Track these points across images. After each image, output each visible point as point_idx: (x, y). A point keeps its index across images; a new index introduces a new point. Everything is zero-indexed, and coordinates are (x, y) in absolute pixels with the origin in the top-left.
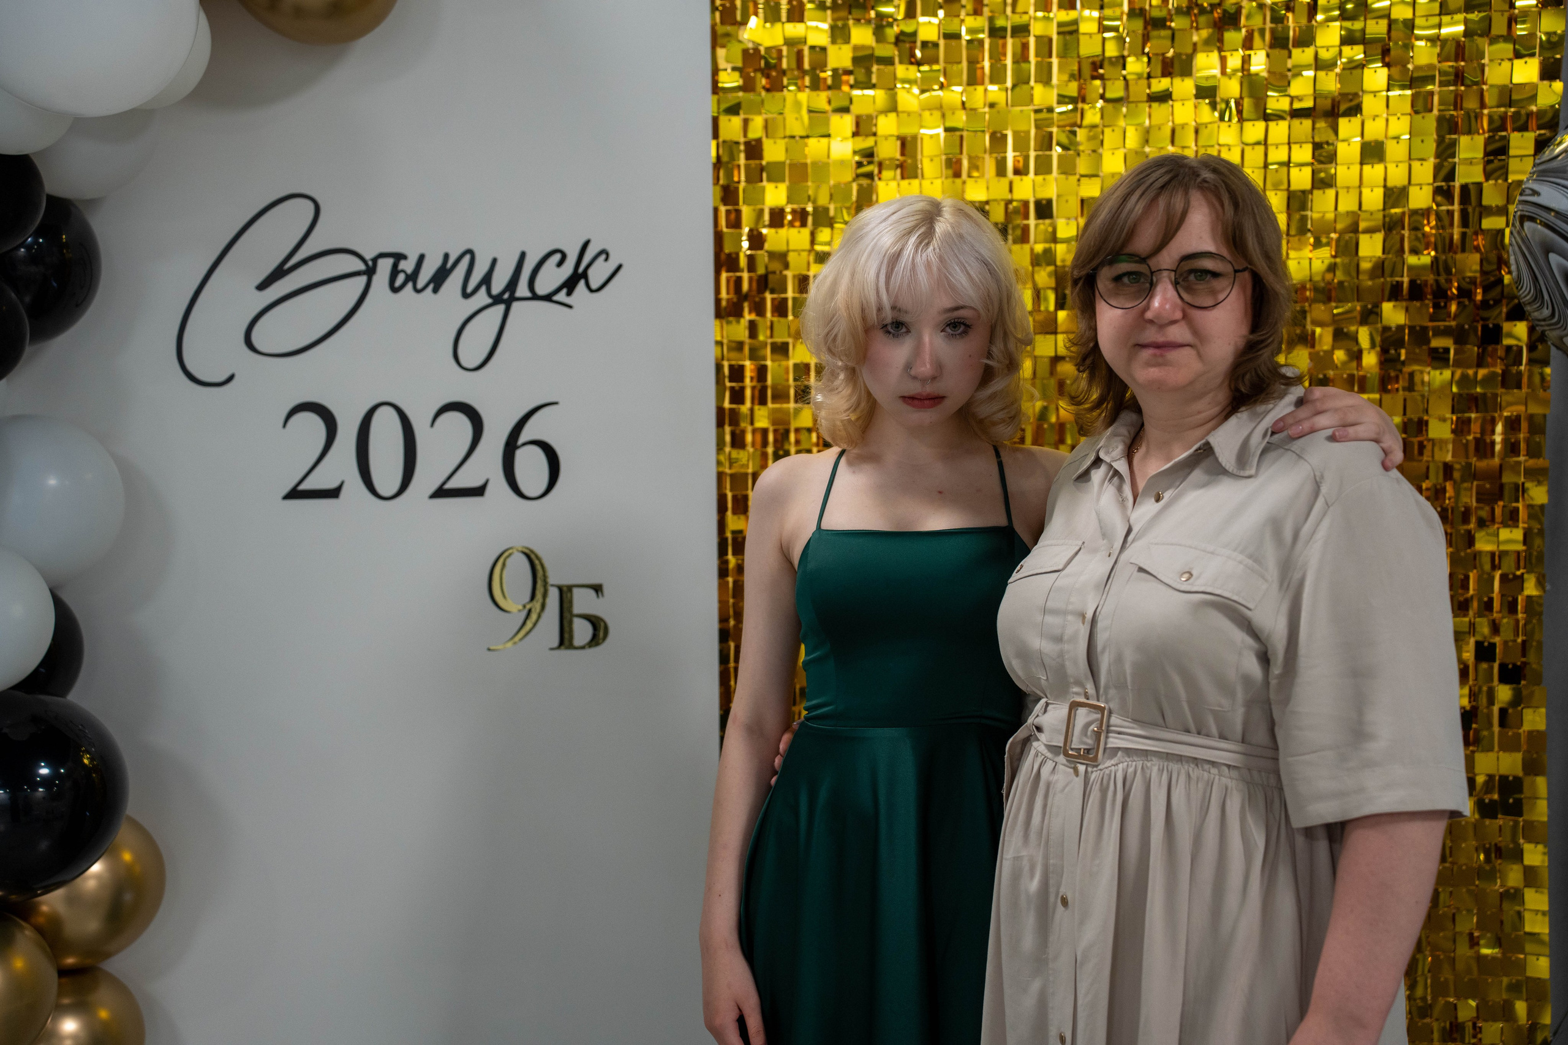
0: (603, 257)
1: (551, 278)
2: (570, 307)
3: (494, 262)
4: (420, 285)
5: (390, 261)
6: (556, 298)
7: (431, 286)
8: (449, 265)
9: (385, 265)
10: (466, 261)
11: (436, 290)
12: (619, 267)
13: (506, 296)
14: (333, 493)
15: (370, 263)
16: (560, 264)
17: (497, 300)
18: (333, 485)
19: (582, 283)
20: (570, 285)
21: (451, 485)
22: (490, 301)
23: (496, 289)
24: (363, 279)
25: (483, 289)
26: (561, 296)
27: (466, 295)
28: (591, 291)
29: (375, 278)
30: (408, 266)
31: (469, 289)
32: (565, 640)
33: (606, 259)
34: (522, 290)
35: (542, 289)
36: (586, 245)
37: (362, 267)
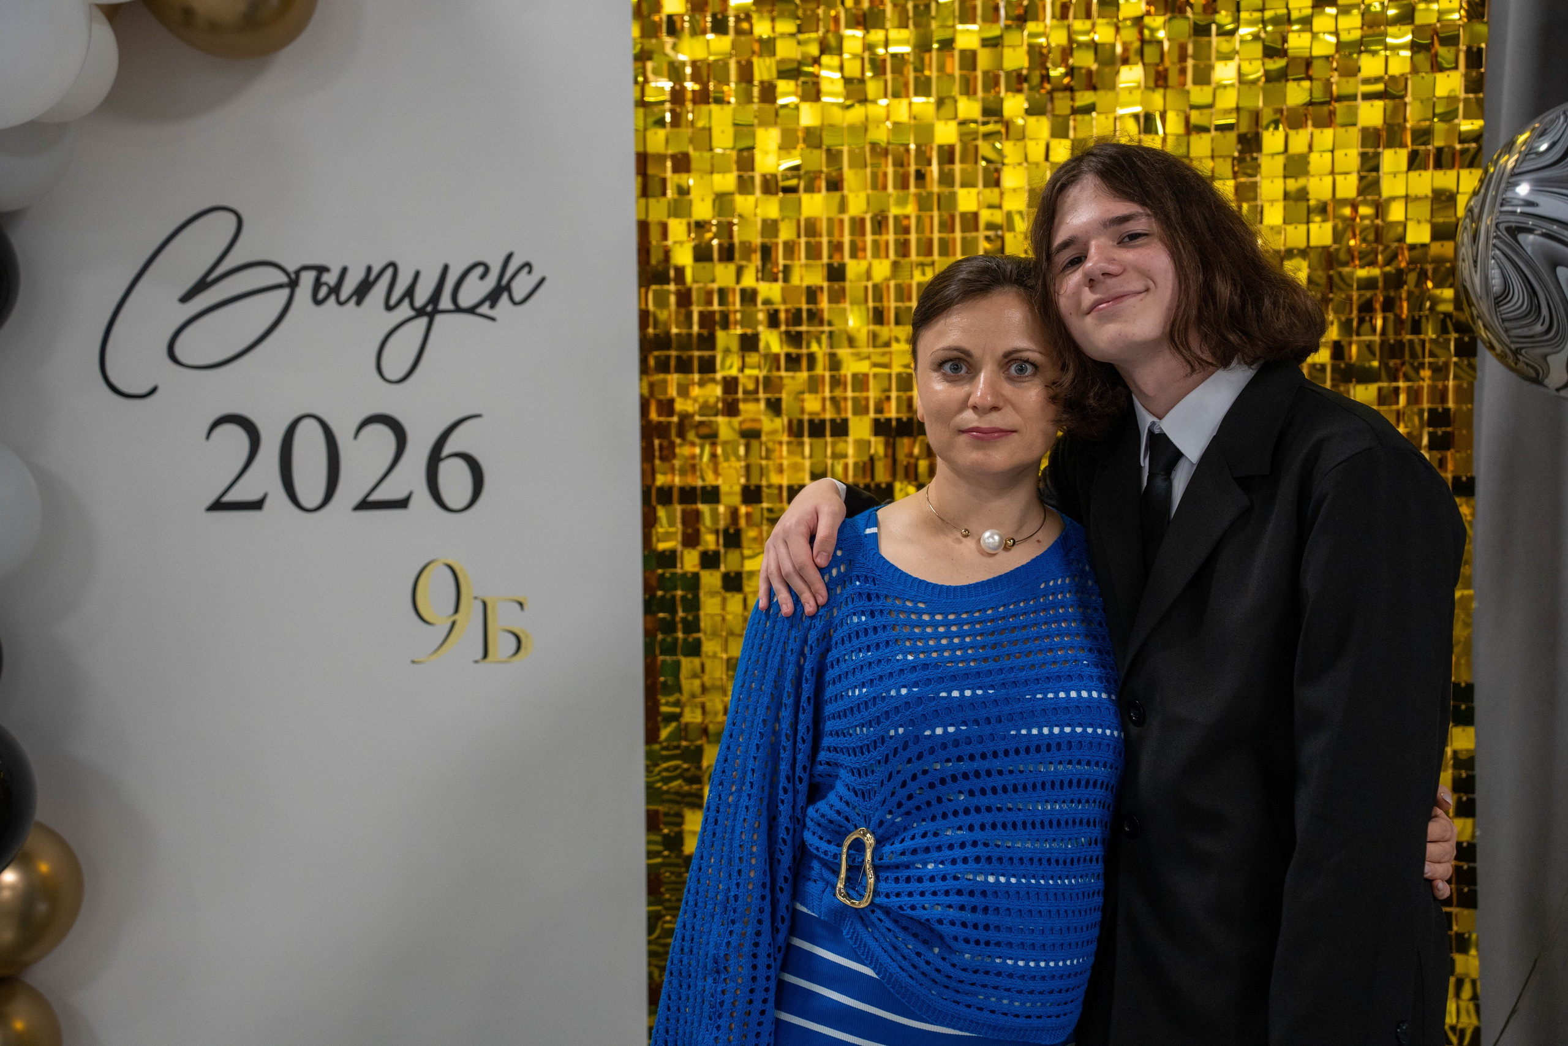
1: (474, 290)
2: (493, 319)
3: (417, 275)
4: (343, 298)
5: (313, 274)
6: (480, 310)
8: (372, 277)
9: (308, 278)
10: (390, 271)
11: (358, 303)
12: (542, 281)
13: (429, 308)
14: (257, 505)
15: (293, 276)
16: (483, 277)
17: (420, 312)
18: (256, 497)
19: (505, 297)
20: (493, 298)
21: (374, 497)
22: (412, 313)
23: (419, 302)
24: (286, 292)
25: (406, 302)
26: (485, 309)
27: (389, 308)
28: (515, 304)
29: (298, 291)
30: (330, 278)
31: (393, 301)
32: (488, 655)
33: (530, 272)
34: (445, 303)
35: (465, 301)
36: (509, 257)
37: (283, 279)
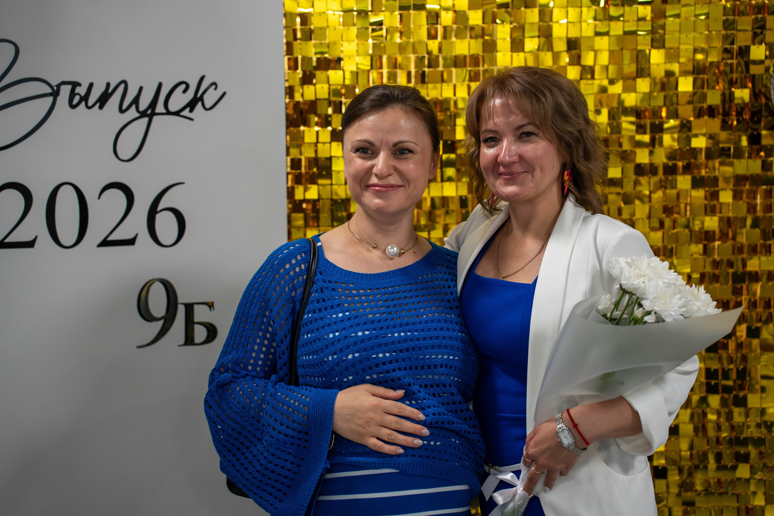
0: (214, 87)
1: (179, 100)
2: (192, 120)
3: (141, 89)
4: (90, 103)
5: (69, 87)
6: (182, 114)
7: (98, 104)
8: (110, 91)
9: (66, 90)
10: (123, 86)
11: (101, 107)
12: (224, 94)
13: (149, 112)
14: (30, 244)
15: (55, 88)
16: (185, 91)
17: (143, 114)
18: (29, 238)
19: (199, 105)
20: (191, 105)
21: (111, 238)
22: (138, 115)
23: (142, 108)
24: (51, 99)
25: (134, 107)
26: (186, 113)
27: (122, 111)
28: (206, 109)
29: (59, 98)
30: (81, 90)
31: (124, 107)
32: (189, 340)
33: (216, 89)
34: (160, 108)
35: (173, 106)
36: (202, 79)
37: (50, 91)
